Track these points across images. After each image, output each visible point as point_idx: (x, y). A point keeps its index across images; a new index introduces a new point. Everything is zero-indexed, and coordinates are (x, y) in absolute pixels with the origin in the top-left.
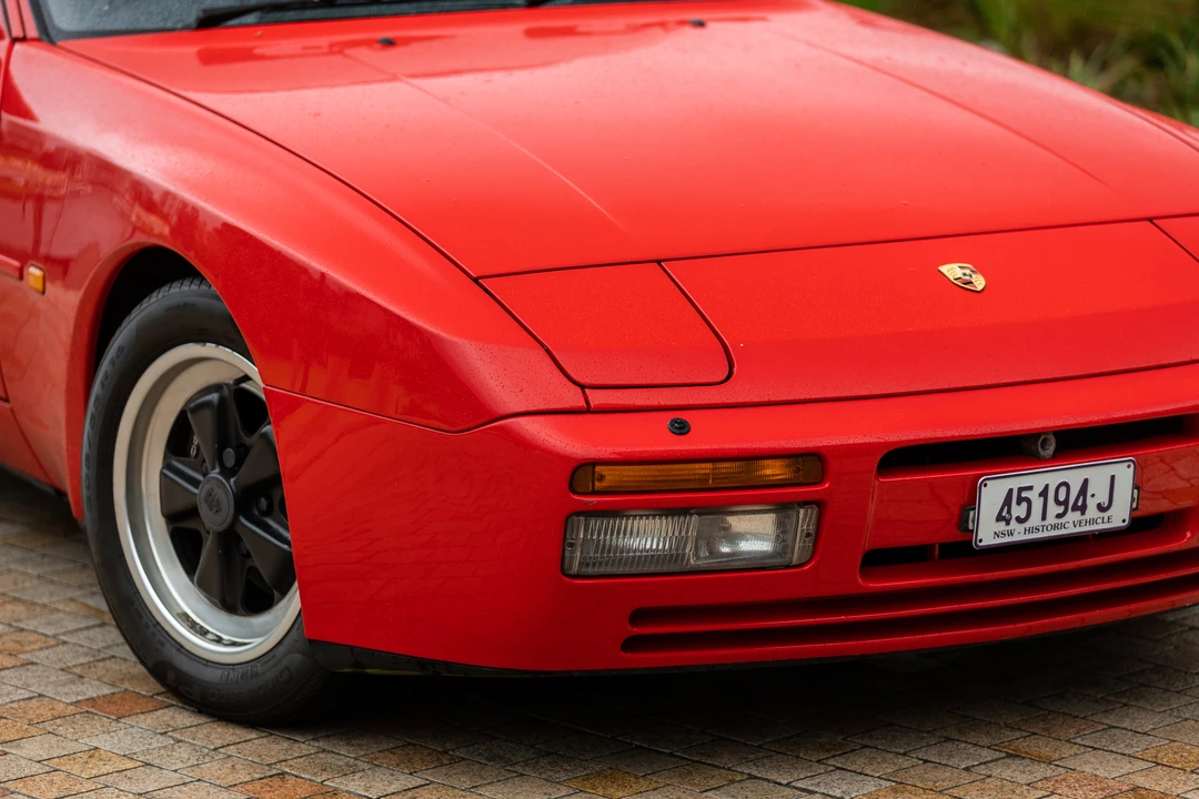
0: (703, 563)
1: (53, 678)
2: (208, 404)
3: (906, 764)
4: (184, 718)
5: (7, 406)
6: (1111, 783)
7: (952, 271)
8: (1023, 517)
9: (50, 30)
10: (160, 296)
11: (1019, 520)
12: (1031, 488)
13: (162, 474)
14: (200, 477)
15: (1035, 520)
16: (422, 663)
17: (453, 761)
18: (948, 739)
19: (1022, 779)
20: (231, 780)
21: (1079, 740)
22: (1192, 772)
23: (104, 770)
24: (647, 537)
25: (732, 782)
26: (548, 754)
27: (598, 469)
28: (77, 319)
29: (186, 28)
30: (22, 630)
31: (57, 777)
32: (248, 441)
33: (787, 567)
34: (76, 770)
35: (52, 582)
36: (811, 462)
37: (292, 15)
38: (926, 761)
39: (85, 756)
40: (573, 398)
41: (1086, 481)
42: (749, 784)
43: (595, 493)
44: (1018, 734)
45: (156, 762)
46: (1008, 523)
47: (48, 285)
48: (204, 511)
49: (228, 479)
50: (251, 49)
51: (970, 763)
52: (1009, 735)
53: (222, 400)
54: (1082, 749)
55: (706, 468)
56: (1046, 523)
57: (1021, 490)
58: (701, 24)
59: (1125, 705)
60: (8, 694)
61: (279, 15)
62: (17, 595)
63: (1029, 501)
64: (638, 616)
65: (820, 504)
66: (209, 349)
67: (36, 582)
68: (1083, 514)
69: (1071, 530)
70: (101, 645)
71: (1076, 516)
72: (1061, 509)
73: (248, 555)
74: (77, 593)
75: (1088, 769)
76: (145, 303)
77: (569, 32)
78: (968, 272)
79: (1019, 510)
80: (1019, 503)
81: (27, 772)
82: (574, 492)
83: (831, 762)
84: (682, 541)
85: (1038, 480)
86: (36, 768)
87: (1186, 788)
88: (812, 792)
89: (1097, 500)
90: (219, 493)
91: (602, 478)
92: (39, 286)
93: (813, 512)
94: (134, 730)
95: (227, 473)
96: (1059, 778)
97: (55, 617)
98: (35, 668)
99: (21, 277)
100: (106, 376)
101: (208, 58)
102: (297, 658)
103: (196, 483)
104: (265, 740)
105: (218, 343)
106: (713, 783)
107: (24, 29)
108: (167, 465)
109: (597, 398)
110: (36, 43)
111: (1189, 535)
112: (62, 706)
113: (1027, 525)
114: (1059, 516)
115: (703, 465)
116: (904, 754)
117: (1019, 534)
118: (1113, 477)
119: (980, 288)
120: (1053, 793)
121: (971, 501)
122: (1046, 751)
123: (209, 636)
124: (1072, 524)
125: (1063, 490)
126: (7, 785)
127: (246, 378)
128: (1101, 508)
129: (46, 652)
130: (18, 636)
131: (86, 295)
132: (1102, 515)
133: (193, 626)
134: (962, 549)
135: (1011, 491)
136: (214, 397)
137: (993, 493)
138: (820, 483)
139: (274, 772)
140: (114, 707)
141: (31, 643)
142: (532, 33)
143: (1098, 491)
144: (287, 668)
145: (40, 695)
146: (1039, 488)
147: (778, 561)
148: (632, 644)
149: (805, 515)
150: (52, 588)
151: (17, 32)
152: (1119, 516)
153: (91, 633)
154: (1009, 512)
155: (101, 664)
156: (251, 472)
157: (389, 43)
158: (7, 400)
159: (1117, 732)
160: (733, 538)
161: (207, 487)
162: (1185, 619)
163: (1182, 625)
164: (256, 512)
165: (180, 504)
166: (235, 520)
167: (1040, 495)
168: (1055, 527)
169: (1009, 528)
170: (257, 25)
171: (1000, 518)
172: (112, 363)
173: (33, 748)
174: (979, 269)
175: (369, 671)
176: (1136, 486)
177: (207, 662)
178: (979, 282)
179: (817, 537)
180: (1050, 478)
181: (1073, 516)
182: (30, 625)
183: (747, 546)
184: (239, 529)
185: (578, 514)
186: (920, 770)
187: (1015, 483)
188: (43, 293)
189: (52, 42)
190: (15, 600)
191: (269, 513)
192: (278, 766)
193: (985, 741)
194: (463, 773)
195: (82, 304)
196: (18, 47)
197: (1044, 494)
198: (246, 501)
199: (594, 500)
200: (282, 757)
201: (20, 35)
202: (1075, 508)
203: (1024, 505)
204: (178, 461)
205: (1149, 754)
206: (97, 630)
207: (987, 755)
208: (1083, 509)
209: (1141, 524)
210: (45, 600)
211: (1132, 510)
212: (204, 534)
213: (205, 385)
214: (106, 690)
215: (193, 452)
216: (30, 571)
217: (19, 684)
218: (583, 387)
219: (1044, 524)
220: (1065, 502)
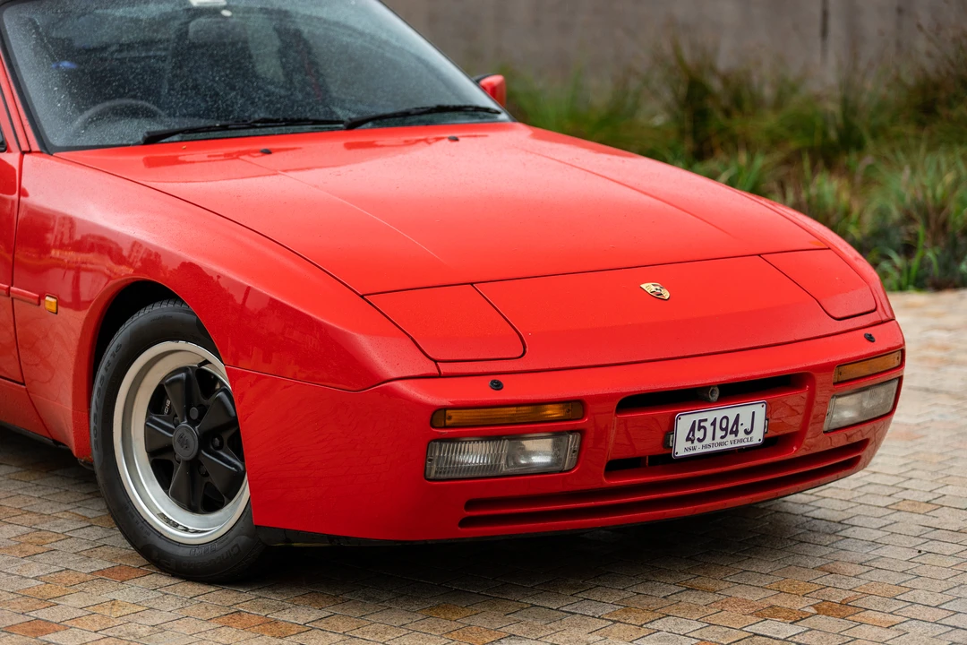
0: (510, 470)
1: (71, 559)
2: (178, 380)
3: (626, 596)
4: (164, 580)
5: (24, 388)
6: (756, 603)
7: (649, 287)
8: (701, 438)
9: (47, 146)
10: (146, 311)
11: (699, 440)
12: (706, 420)
13: (146, 425)
14: (173, 427)
15: (708, 440)
16: (331, 538)
17: (344, 601)
18: (647, 581)
19: (701, 602)
20: (207, 616)
21: (728, 579)
22: (804, 596)
23: (125, 612)
24: (474, 455)
25: (523, 609)
26: (402, 596)
27: (448, 412)
28: (83, 329)
29: (138, 144)
30: (40, 530)
31: (96, 617)
32: (205, 402)
33: (561, 472)
34: (107, 612)
35: (50, 501)
36: (577, 405)
37: (201, 135)
38: (638, 594)
39: (110, 604)
40: (430, 368)
41: (738, 415)
42: (532, 609)
43: (446, 427)
44: (689, 576)
45: (156, 606)
46: (693, 442)
47: (60, 308)
48: (177, 447)
49: (193, 427)
50: (177, 157)
51: (665, 594)
52: (685, 577)
53: (188, 376)
54: (732, 584)
55: (513, 410)
56: (714, 442)
57: (700, 421)
58: (456, 139)
59: (749, 558)
60: (46, 569)
61: (193, 136)
62: (29, 509)
63: (704, 428)
64: (470, 504)
65: (582, 432)
66: (182, 345)
67: (39, 501)
68: (736, 436)
69: (729, 446)
70: (95, 538)
71: (732, 437)
72: (723, 433)
73: (207, 475)
74: (68, 507)
75: (739, 595)
76: (136, 317)
77: (371, 145)
78: (658, 288)
79: (699, 434)
80: (699, 430)
81: (75, 615)
82: (434, 427)
83: (580, 595)
84: (498, 457)
85: (711, 415)
86: (80, 613)
87: (803, 606)
88: (573, 613)
89: (744, 427)
90: (188, 436)
91: (450, 418)
92: (54, 309)
93: (578, 436)
94: (135, 588)
95: (193, 423)
96: (724, 601)
97: (59, 521)
98: (57, 553)
99: (39, 304)
100: (109, 364)
101: (150, 163)
102: (244, 538)
103: (171, 431)
104: (221, 592)
105: (187, 341)
106: (511, 609)
107: (29, 146)
108: (148, 419)
109: (445, 368)
110: (38, 154)
111: (795, 449)
112: (83, 575)
113: (704, 443)
114: (722, 437)
115: (512, 409)
116: (623, 590)
117: (699, 449)
118: (754, 413)
119: (667, 298)
120: (722, 610)
121: (671, 428)
122: (710, 586)
123: (179, 527)
124: (730, 443)
125: (725, 421)
126: (66, 623)
127: (206, 362)
128: (747, 432)
129: (61, 543)
130: (37, 534)
131: (90, 313)
132: (747, 436)
133: (168, 521)
134: (665, 458)
135: (694, 422)
136: (183, 375)
137: (684, 423)
138: (582, 418)
139: (233, 610)
140: (117, 574)
141: (49, 538)
142: (349, 146)
143: (745, 423)
144: (236, 545)
145: (67, 569)
146: (711, 421)
147: (555, 468)
148: (466, 522)
149: (573, 438)
150: (51, 504)
151: (25, 147)
152: (757, 437)
153: (86, 530)
154: (693, 435)
155: (99, 549)
156: (211, 421)
157: (268, 152)
158: (24, 384)
159: (750, 574)
160: (528, 454)
161: (179, 433)
162: (770, 506)
163: (770, 510)
164: (212, 447)
165: (159, 444)
166: (199, 453)
167: (712, 424)
168: (720, 444)
169: (693, 445)
170: (181, 141)
171: (688, 439)
172: (113, 355)
173: (74, 601)
174: (664, 286)
175: (295, 544)
176: (767, 419)
177: (180, 544)
178: (666, 294)
179: (580, 451)
180: (718, 414)
181: (730, 437)
182: (45, 527)
183: (536, 459)
184: (201, 459)
185: (435, 441)
186: (637, 598)
187: (697, 417)
188: (57, 313)
189: (50, 154)
190: (28, 512)
191: (220, 448)
192: (235, 607)
193: (671, 581)
194: (354, 608)
195: (87, 318)
196: (26, 156)
197: (714, 424)
198: (205, 440)
199: (446, 431)
200: (236, 602)
201: (28, 150)
202: (732, 432)
203: (702, 430)
204: (158, 417)
205: (774, 586)
206: (89, 528)
207: (675, 589)
208: (736, 433)
209: (770, 442)
210: (48, 512)
211: (765, 433)
212: (175, 463)
213: (175, 368)
214: (108, 565)
215: (166, 411)
216: (32, 494)
217: (51, 562)
218: (436, 361)
219: (713, 442)
220: (726, 429)
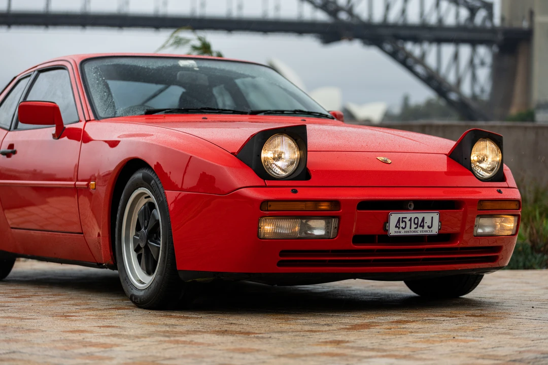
0: (302, 236)
5: (82, 235)
8: (404, 227)
9: (98, 117)
11: (402, 228)
12: (406, 218)
15: (408, 228)
16: (215, 274)
27: (269, 203)
33: (329, 239)
36: (335, 203)
40: (261, 183)
41: (424, 217)
43: (268, 211)
46: (399, 229)
47: (96, 186)
55: (303, 204)
57: (403, 218)
64: (283, 253)
65: (339, 218)
68: (423, 228)
71: (421, 229)
72: (416, 226)
78: (385, 158)
79: (402, 225)
80: (402, 222)
82: (261, 210)
85: (409, 215)
89: (427, 224)
91: (270, 206)
92: (94, 187)
93: (337, 220)
95: (145, 228)
99: (88, 187)
107: (90, 118)
109: (269, 183)
110: (93, 121)
111: (458, 242)
113: (406, 230)
114: (415, 228)
117: (403, 233)
118: (432, 217)
119: (389, 163)
121: (387, 221)
124: (420, 232)
125: (416, 220)
128: (428, 227)
132: (429, 229)
134: (385, 236)
135: (400, 218)
136: (143, 207)
137: (394, 218)
138: (339, 210)
143: (428, 222)
146: (408, 218)
147: (326, 237)
148: (281, 264)
149: (334, 221)
151: (87, 119)
152: (435, 230)
154: (399, 225)
158: (82, 233)
160: (311, 228)
161: (140, 234)
167: (409, 220)
168: (414, 232)
171: (396, 227)
176: (440, 221)
178: (389, 161)
179: (338, 228)
180: (413, 215)
181: (420, 229)
183: (316, 232)
185: (263, 217)
187: (401, 216)
188: (95, 189)
189: (99, 120)
196: (88, 124)
202: (420, 226)
203: (404, 223)
209: (442, 235)
211: (439, 229)
218: (264, 180)
219: (410, 230)
220: (417, 224)
